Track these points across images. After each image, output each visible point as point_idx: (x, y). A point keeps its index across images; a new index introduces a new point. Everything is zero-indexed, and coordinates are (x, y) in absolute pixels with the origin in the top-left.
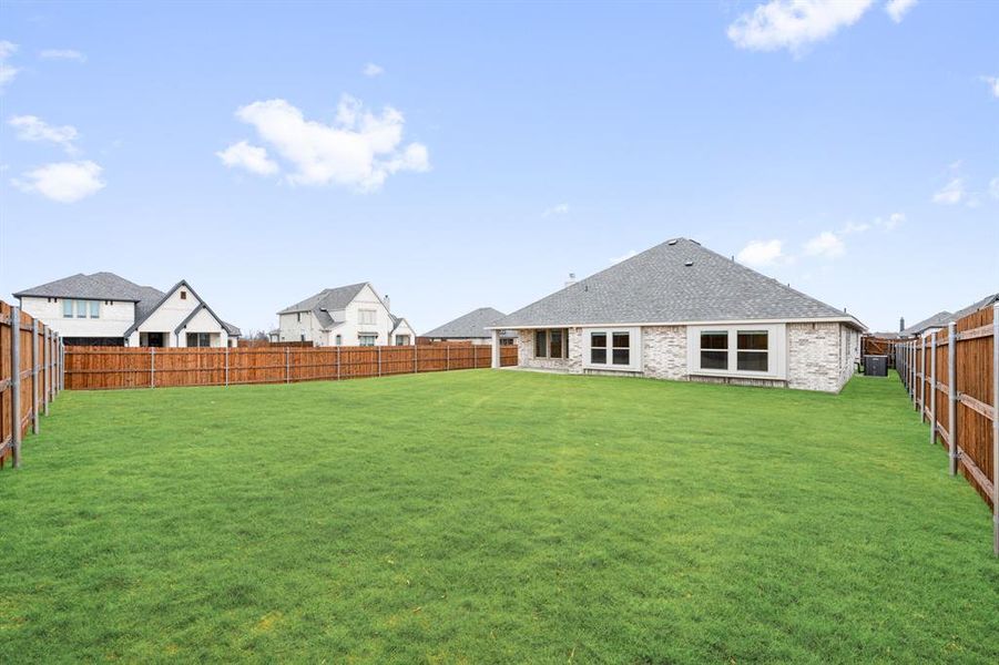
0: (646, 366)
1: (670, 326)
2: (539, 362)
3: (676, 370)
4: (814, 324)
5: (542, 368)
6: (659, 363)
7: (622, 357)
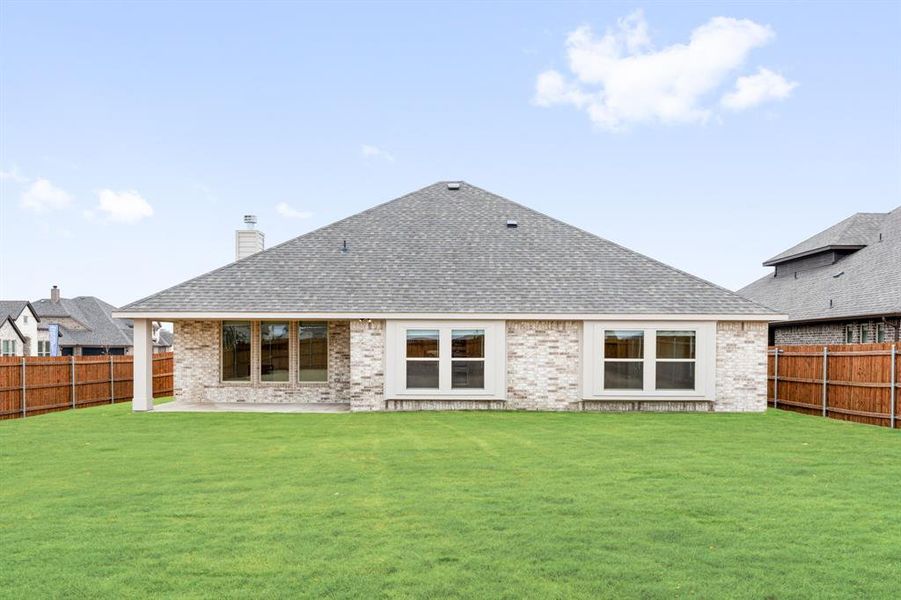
0: (510, 390)
1: (552, 321)
2: (234, 390)
3: (560, 394)
4: (743, 323)
5: (241, 402)
6: (532, 384)
7: (469, 374)
